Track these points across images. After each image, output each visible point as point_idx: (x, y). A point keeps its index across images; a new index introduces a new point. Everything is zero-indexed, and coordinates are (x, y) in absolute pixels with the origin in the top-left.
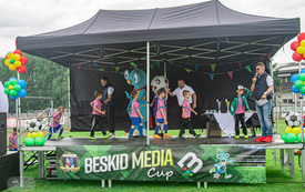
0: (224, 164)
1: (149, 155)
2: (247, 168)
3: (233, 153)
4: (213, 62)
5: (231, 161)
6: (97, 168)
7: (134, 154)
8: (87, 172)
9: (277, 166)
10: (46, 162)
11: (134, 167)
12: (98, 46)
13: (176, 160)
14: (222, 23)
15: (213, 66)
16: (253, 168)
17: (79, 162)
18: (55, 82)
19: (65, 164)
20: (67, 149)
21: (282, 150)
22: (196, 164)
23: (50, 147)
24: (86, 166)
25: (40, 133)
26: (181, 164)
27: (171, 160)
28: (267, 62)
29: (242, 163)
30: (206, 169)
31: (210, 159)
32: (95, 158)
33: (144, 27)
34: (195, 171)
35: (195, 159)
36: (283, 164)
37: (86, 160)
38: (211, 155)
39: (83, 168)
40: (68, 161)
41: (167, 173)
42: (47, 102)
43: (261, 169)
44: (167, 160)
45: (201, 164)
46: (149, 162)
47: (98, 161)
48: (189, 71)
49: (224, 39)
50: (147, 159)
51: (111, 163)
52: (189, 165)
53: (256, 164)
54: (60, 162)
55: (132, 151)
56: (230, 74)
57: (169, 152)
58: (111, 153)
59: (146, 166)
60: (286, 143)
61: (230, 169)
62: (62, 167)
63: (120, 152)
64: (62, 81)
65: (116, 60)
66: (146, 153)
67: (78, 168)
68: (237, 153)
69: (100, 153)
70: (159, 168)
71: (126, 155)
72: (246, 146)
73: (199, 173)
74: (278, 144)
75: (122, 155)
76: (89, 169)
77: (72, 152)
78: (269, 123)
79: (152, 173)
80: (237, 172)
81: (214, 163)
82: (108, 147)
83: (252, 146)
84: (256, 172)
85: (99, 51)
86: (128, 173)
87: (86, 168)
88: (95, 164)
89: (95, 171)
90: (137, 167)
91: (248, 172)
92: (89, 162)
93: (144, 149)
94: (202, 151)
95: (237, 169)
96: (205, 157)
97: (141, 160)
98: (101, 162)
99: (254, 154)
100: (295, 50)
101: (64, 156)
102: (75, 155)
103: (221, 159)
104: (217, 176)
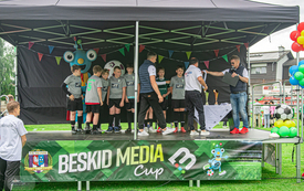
0: (219, 160)
1: (137, 151)
2: (242, 164)
3: (228, 147)
4: (188, 49)
5: (226, 157)
6: (74, 166)
7: (119, 151)
8: (61, 171)
11: (118, 164)
13: (167, 156)
16: (248, 164)
20: (35, 146)
22: (189, 160)
24: (61, 164)
26: (172, 160)
27: (161, 156)
29: (235, 159)
30: (197, 167)
31: (204, 154)
32: (72, 155)
34: (188, 167)
35: (188, 155)
37: (61, 157)
38: (205, 150)
39: (56, 166)
40: (36, 160)
41: (157, 171)
43: (257, 165)
44: (156, 156)
45: (194, 160)
46: (137, 159)
47: (75, 159)
50: (134, 155)
51: (91, 161)
52: (181, 161)
53: (251, 159)
54: (25, 161)
55: (116, 147)
57: (159, 147)
58: (91, 148)
59: (133, 163)
61: (225, 164)
62: (27, 168)
63: (102, 148)
66: (133, 148)
68: (232, 148)
70: (148, 165)
71: (110, 152)
72: (242, 140)
73: (191, 171)
75: (104, 151)
76: (64, 167)
77: (42, 149)
78: (245, 115)
80: (231, 168)
81: (209, 158)
82: (87, 143)
84: (250, 167)
86: (111, 172)
87: (60, 167)
88: (72, 163)
89: (71, 170)
90: (123, 165)
91: (243, 168)
92: (64, 160)
93: (130, 145)
94: (196, 146)
95: (232, 164)
96: (199, 152)
97: (127, 156)
98: (80, 160)
99: (250, 149)
100: (295, 40)
101: (30, 153)
102: (46, 153)
103: (216, 154)
104: (210, 173)
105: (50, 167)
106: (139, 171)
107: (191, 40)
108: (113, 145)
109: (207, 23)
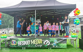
1: (36, 41)
2: (62, 44)
3: (58, 40)
4: (53, 16)
5: (58, 42)
6: (21, 44)
8: (18, 45)
9: (70, 44)
10: (7, 43)
12: (22, 11)
13: (43, 42)
14: (55, 5)
15: (53, 17)
17: (16, 43)
18: (10, 21)
19: (12, 43)
20: (13, 39)
21: (71, 39)
22: (48, 43)
23: (8, 38)
24: (18, 44)
25: (5, 35)
26: (44, 43)
27: (42, 42)
28: (67, 16)
29: (61, 43)
30: (51, 44)
31: (52, 42)
32: (21, 42)
33: (34, 6)
34: (48, 45)
35: (48, 42)
36: (71, 43)
37: (18, 42)
38: (52, 41)
41: (41, 46)
42: (7, 26)
43: (65, 44)
44: (40, 42)
45: (49, 43)
46: (36, 43)
48: (47, 18)
49: (56, 9)
50: (35, 42)
51: (25, 43)
52: (46, 43)
53: (64, 43)
54: (11, 42)
55: (31, 40)
56: (58, 19)
57: (41, 40)
58: (25, 40)
60: (72, 37)
61: (57, 44)
64: (12, 20)
65: (27, 15)
67: (16, 44)
68: (59, 40)
69: (22, 40)
70: (38, 44)
71: (29, 41)
72: (61, 38)
73: (49, 45)
74: (70, 38)
75: (28, 41)
76: (19, 44)
77: (14, 40)
78: (68, 32)
79: (36, 45)
80: (59, 45)
81: (53, 43)
83: (63, 38)
84: (64, 45)
85: (22, 12)
86: (30, 46)
92: (19, 43)
93: (34, 39)
94: (50, 40)
95: (59, 44)
99: (64, 40)
100: (75, 13)
104: (54, 46)
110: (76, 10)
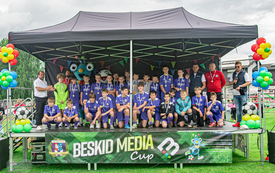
0: (197, 147)
1: (132, 141)
2: (216, 150)
3: (205, 137)
5: (204, 145)
6: (85, 152)
7: (118, 140)
8: (75, 156)
11: (118, 151)
13: (156, 144)
15: (173, 64)
16: (221, 150)
17: (68, 147)
19: (53, 149)
20: (56, 136)
24: (75, 150)
25: (28, 120)
26: (160, 148)
27: (152, 145)
29: (212, 146)
31: (185, 143)
32: (83, 143)
34: (173, 153)
35: (173, 143)
37: (75, 145)
38: (186, 140)
39: (71, 152)
40: (57, 146)
41: (149, 156)
43: (228, 151)
44: (148, 145)
45: (178, 147)
46: (132, 147)
47: (85, 146)
49: (196, 40)
50: (130, 144)
51: (98, 148)
52: (168, 149)
53: (223, 147)
54: (49, 147)
55: (116, 137)
56: (189, 70)
57: (150, 137)
58: (98, 138)
59: (130, 150)
61: (202, 151)
62: (51, 153)
63: (106, 138)
66: (130, 138)
68: (208, 138)
71: (112, 141)
73: (176, 156)
75: (107, 141)
76: (77, 153)
77: (61, 138)
80: (208, 154)
81: (189, 146)
82: (94, 134)
83: (222, 132)
84: (223, 153)
86: (113, 157)
87: (75, 152)
88: (83, 149)
89: (83, 155)
90: (122, 151)
91: (217, 154)
92: (77, 147)
93: (127, 136)
94: (179, 136)
96: (181, 141)
97: (125, 145)
98: (89, 147)
99: (222, 138)
100: (255, 51)
101: (53, 142)
102: (64, 141)
103: (195, 143)
104: (191, 158)
105: (67, 152)
106: (135, 156)
107: (175, 53)
108: (114, 135)
109: (186, 40)
110: (259, 43)
